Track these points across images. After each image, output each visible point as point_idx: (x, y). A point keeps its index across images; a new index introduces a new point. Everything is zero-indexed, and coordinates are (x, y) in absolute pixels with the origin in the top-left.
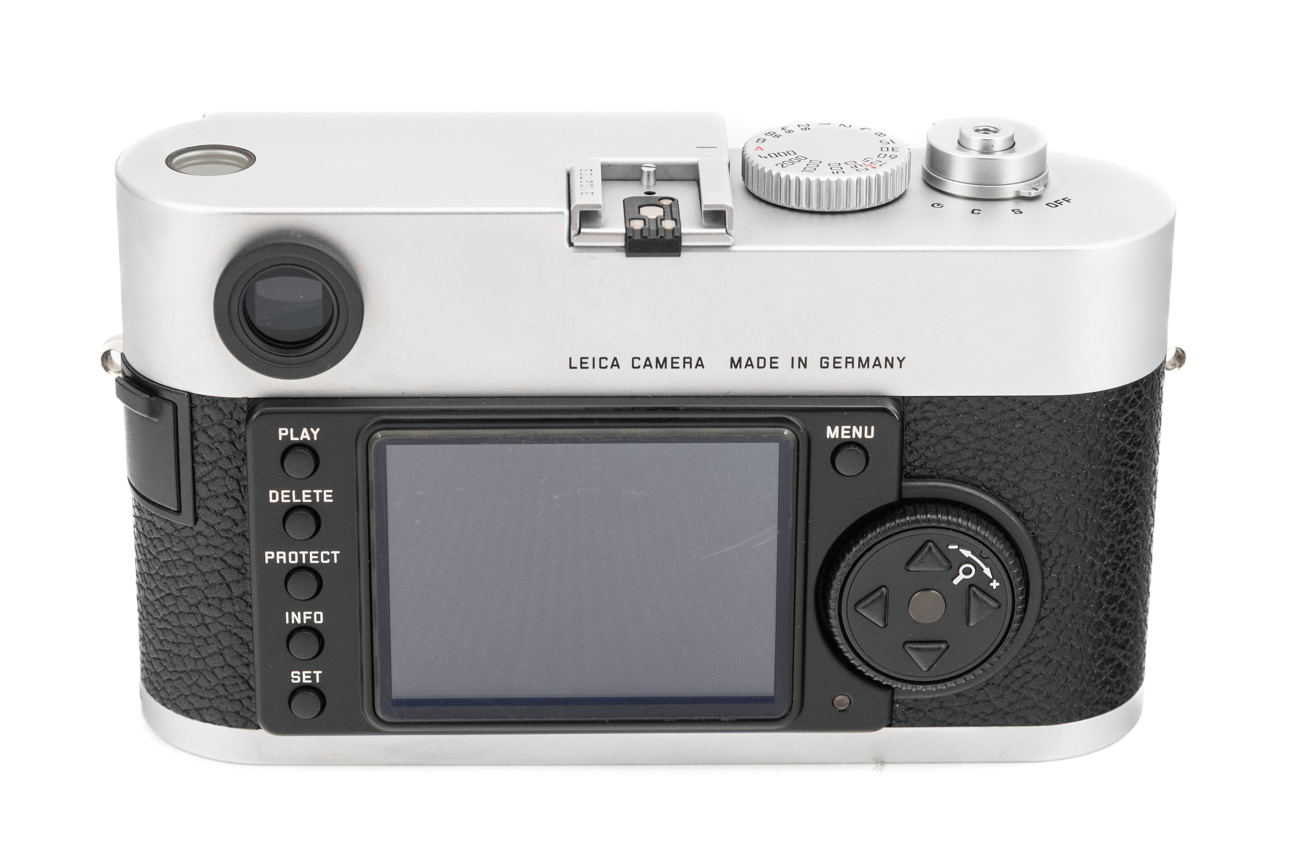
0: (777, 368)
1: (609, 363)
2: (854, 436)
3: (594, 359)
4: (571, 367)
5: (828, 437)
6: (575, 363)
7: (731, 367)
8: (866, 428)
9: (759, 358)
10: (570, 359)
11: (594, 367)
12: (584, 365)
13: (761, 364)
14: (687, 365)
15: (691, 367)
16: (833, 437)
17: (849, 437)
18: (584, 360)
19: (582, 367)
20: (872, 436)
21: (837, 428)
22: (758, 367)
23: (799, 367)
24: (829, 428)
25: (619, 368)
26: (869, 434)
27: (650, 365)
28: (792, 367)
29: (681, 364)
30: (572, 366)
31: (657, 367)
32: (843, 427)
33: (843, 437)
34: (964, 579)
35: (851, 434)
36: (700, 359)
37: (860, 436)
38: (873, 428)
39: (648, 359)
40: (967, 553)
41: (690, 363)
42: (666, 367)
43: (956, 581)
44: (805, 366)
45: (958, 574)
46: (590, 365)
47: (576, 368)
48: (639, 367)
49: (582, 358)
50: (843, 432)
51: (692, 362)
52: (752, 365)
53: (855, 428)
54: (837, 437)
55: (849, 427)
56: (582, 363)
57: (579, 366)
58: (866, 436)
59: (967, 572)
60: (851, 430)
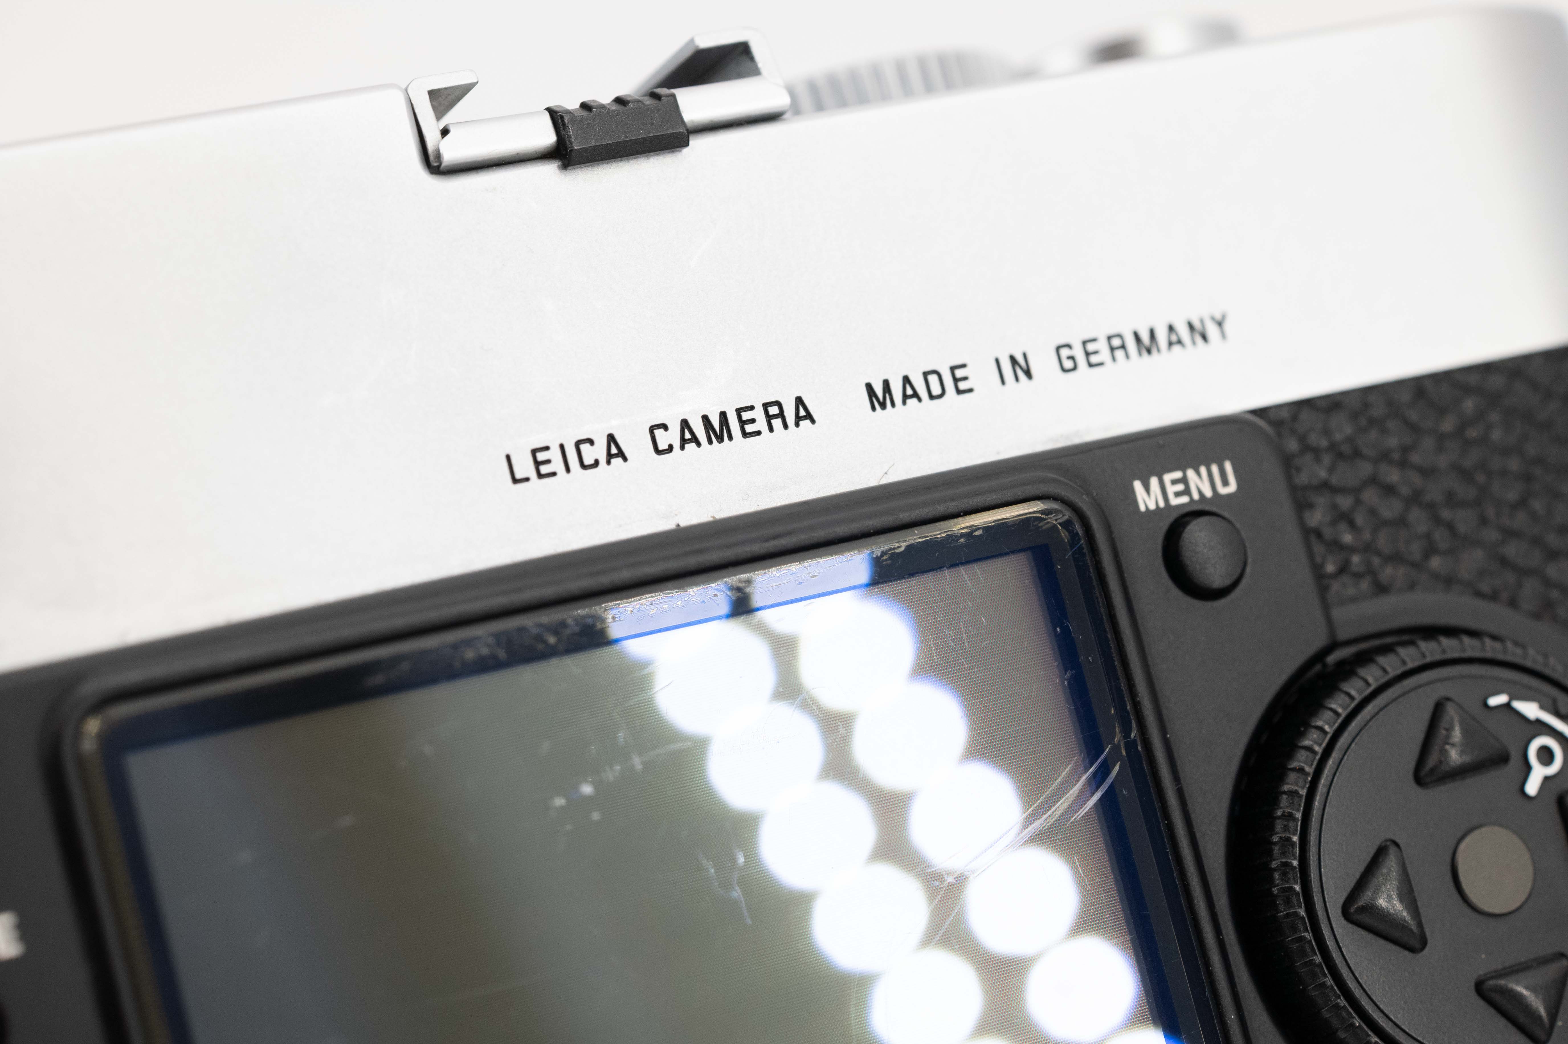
0: (970, 390)
1: (597, 452)
2: (1196, 496)
3: (562, 447)
4: (515, 481)
5: (1142, 508)
6: (523, 467)
7: (873, 408)
8: (1215, 469)
9: (926, 374)
10: (508, 457)
11: (568, 470)
12: (544, 469)
13: (936, 390)
14: (777, 423)
15: (786, 426)
16: (1152, 506)
17: (1184, 499)
18: (541, 456)
19: (540, 476)
20: (1232, 488)
21: (1154, 482)
22: (932, 397)
23: (1017, 379)
24: (1138, 485)
25: (625, 459)
26: (1225, 483)
27: (695, 440)
28: (1003, 382)
29: (761, 424)
30: (518, 476)
31: (710, 442)
32: (1168, 478)
33: (1175, 501)
34: (1547, 779)
35: (1187, 492)
36: (799, 401)
37: (1208, 493)
38: (1228, 466)
39: (685, 424)
40: (1530, 710)
41: (781, 415)
42: (730, 438)
43: (1532, 787)
44: (1028, 374)
45: (1528, 768)
46: (557, 465)
47: (527, 479)
48: (670, 448)
49: (534, 452)
50: (1171, 490)
51: (786, 414)
52: (916, 395)
53: (1191, 473)
54: (1162, 504)
55: (1178, 475)
56: (538, 464)
57: (533, 474)
58: (1223, 491)
59: (1546, 756)
60: (1184, 480)
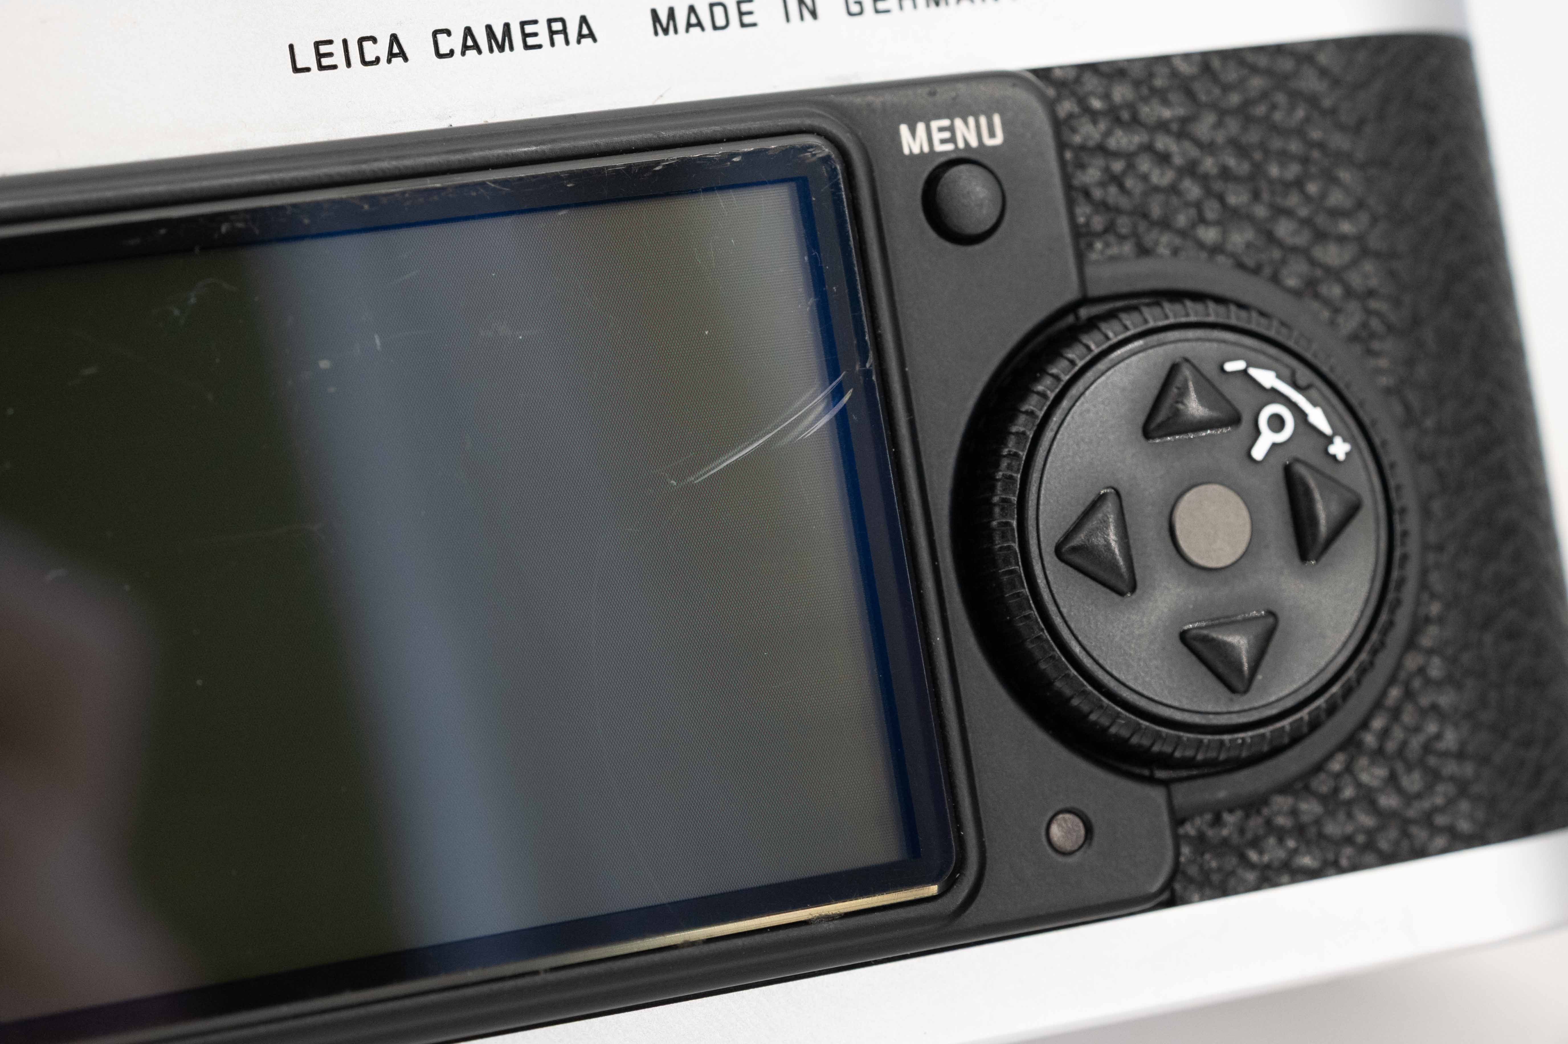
0: (754, 25)
1: (380, 49)
2: (961, 145)
3: (345, 42)
4: (296, 70)
5: (906, 151)
6: (305, 58)
7: (656, 33)
8: (983, 120)
9: (712, 5)
10: (291, 47)
11: (349, 64)
12: (325, 62)
13: (720, 21)
14: (559, 39)
15: (567, 42)
16: (916, 151)
17: (949, 147)
18: (323, 49)
19: (321, 67)
20: (998, 140)
21: (921, 127)
22: (715, 28)
23: (802, 18)
24: (904, 129)
25: (406, 59)
26: (992, 134)
27: (477, 47)
28: (788, 20)
29: (543, 38)
30: (299, 66)
31: (491, 50)
32: (935, 124)
33: (939, 148)
35: (953, 140)
36: (584, 20)
37: (974, 143)
38: (997, 119)
39: (468, 31)
40: (1267, 378)
41: (564, 31)
42: (512, 48)
43: (1259, 451)
44: (814, 14)
45: (1257, 433)
46: (339, 58)
47: (308, 70)
48: (452, 53)
49: (317, 44)
50: (937, 136)
51: (569, 31)
52: (699, 24)
53: (958, 123)
54: (926, 149)
55: (946, 123)
56: (319, 56)
57: (314, 66)
58: (989, 142)
59: (1277, 423)
60: (951, 129)
